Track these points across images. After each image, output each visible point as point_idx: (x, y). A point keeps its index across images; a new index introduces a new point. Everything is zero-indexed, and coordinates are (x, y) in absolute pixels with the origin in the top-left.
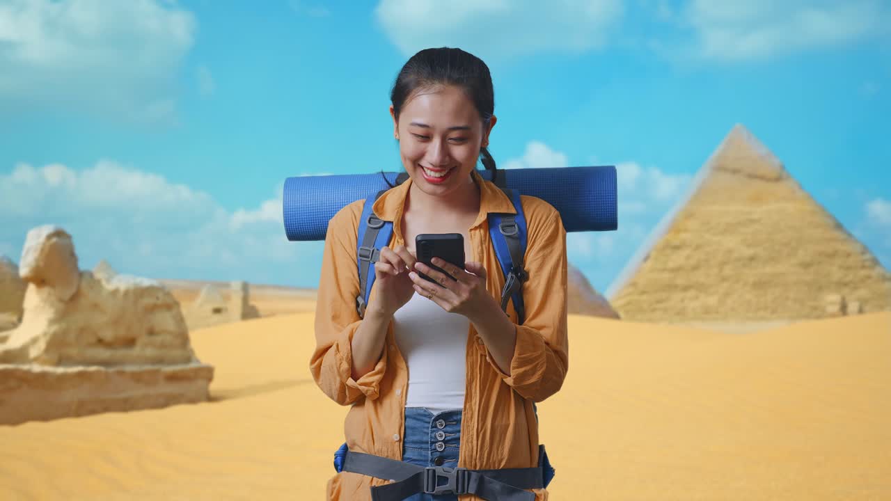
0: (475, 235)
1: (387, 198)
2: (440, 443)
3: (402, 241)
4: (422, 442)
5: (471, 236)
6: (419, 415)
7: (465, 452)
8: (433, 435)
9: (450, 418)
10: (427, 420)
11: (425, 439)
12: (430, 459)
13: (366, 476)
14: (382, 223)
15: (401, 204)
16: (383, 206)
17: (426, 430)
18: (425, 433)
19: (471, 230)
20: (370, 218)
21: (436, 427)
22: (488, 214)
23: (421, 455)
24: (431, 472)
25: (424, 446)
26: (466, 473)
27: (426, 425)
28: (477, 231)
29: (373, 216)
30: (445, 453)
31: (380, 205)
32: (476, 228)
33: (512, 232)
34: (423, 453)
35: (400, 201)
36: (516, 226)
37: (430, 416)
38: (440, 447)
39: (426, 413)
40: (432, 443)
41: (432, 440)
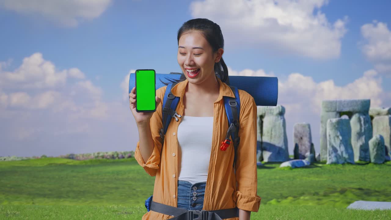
0: (216, 106)
1: (178, 86)
2: (195, 197)
3: (183, 106)
4: (187, 197)
5: (215, 106)
6: (186, 184)
7: (206, 203)
8: (191, 193)
9: (200, 186)
10: (189, 186)
11: (188, 195)
12: (190, 204)
13: (160, 213)
14: (174, 97)
15: (184, 89)
16: (176, 90)
17: (188, 191)
18: (188, 192)
19: (215, 103)
20: (169, 95)
21: (193, 190)
22: (223, 97)
23: (186, 202)
24: (190, 213)
25: (187, 198)
26: (206, 212)
27: (189, 189)
28: (218, 104)
29: (170, 94)
30: (197, 201)
31: (175, 89)
32: (217, 103)
33: (234, 105)
34: (187, 201)
35: (184, 88)
36: (236, 103)
37: (190, 185)
38: (194, 199)
39: (189, 184)
40: (191, 197)
41: (191, 196)
